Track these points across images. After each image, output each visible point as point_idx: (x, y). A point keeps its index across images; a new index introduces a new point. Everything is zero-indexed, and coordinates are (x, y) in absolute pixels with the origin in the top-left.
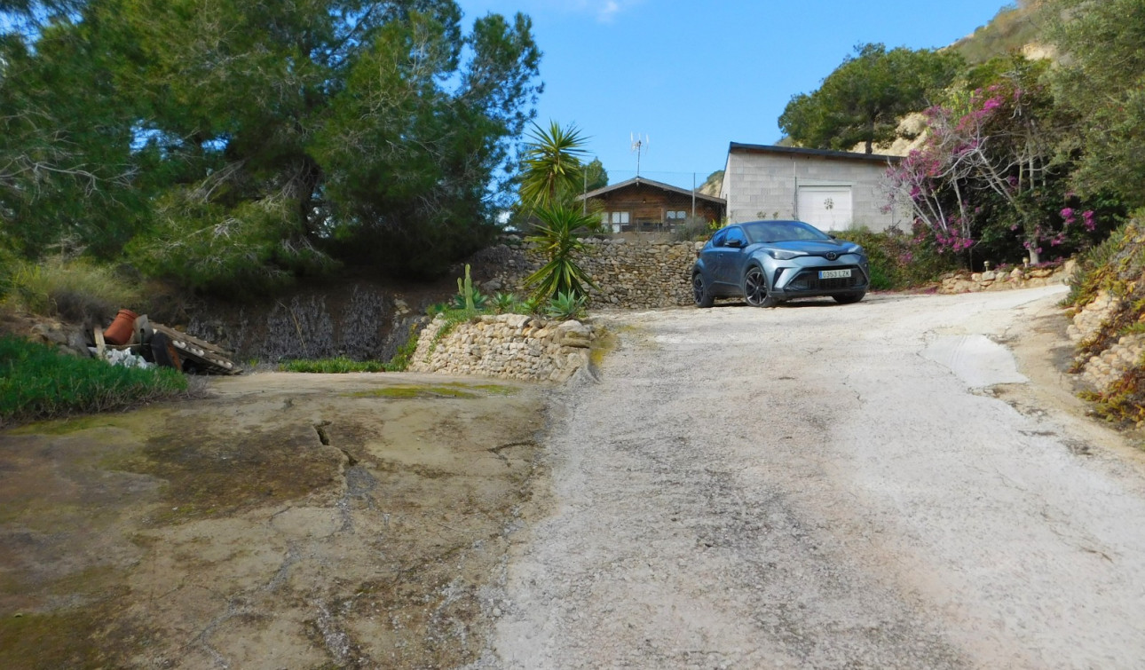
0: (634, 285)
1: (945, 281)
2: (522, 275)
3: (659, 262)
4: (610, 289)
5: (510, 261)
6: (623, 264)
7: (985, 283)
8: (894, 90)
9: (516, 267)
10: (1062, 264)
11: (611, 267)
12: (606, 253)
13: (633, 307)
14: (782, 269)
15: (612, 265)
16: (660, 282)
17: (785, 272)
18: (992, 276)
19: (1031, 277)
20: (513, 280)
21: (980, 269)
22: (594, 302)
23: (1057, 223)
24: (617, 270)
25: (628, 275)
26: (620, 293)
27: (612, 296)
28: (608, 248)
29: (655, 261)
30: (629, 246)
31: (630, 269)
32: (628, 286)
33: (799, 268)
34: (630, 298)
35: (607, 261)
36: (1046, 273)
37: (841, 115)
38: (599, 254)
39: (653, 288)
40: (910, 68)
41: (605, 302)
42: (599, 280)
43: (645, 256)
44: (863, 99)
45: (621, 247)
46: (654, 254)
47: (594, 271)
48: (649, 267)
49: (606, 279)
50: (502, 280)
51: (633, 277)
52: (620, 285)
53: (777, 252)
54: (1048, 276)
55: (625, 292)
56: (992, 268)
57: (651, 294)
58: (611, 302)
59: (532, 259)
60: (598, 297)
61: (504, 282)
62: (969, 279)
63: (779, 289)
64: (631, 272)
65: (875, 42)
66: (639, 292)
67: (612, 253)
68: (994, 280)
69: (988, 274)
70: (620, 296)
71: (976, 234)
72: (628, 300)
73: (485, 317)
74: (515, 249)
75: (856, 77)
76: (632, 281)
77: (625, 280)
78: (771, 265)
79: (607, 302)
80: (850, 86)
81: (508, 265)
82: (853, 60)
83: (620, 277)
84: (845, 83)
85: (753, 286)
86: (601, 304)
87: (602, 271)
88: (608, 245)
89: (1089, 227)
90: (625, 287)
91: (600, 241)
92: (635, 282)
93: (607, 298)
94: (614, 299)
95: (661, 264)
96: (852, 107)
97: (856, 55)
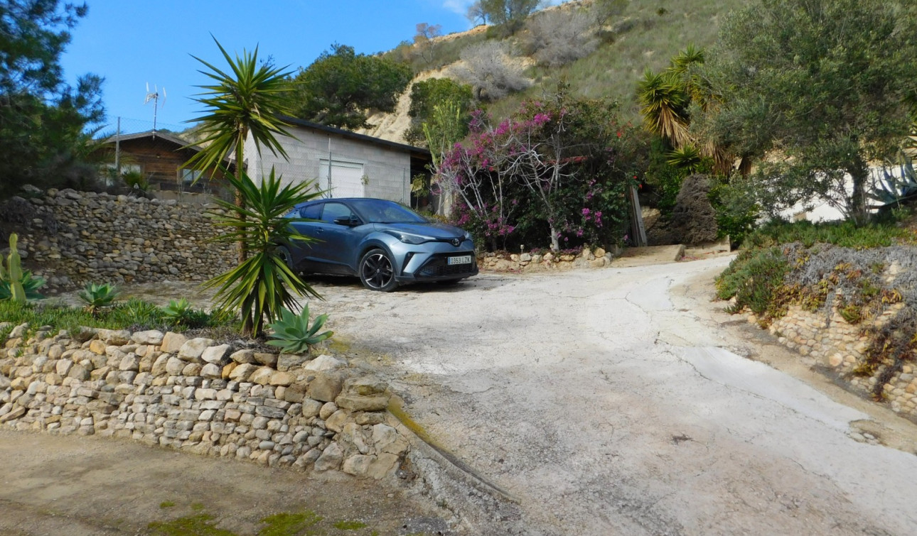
0: (193, 253)
1: (486, 259)
2: (56, 240)
3: (216, 228)
4: (167, 257)
5: (36, 220)
6: (178, 229)
7: (524, 263)
8: (365, 88)
9: (46, 229)
10: (581, 251)
11: (165, 232)
12: (156, 215)
13: (195, 278)
14: (412, 254)
15: (166, 229)
16: (220, 250)
17: (415, 256)
18: (529, 258)
19: (560, 260)
20: (43, 245)
21: (518, 252)
22: (150, 273)
23: (577, 220)
24: (172, 236)
25: (185, 242)
26: (178, 262)
27: (170, 266)
28: (159, 209)
29: (212, 227)
30: (182, 208)
31: (186, 234)
32: (187, 255)
33: (431, 253)
34: (191, 268)
35: (160, 225)
36: (572, 258)
37: (322, 100)
38: (149, 216)
39: (213, 257)
40: (379, 72)
41: (162, 272)
42: (152, 246)
43: (201, 220)
44: (341, 90)
45: (174, 210)
46: (209, 218)
47: (146, 235)
48: (207, 233)
49: (161, 246)
50: (28, 246)
51: (190, 244)
52: (178, 254)
53: (404, 235)
54: (572, 261)
55: (184, 261)
56: (527, 250)
57: (212, 263)
58: (170, 273)
59: (65, 218)
60: (155, 267)
61: (32, 249)
62: (510, 259)
63: (407, 274)
64: (187, 238)
65: (348, 45)
66: (199, 261)
67: (164, 215)
68: (530, 261)
69: (525, 256)
70: (180, 265)
71: (512, 222)
72: (189, 271)
73: (107, 333)
74: (39, 205)
75: (337, 71)
76: (190, 248)
77: (183, 247)
78: (397, 248)
79: (165, 272)
80: (331, 77)
81: (33, 225)
82: (329, 56)
83: (176, 243)
84: (328, 74)
85: (373, 268)
86: (159, 275)
87: (155, 237)
88: (158, 205)
89: (599, 224)
90: (185, 255)
91: (147, 200)
92: (194, 249)
93: (165, 268)
94: (172, 269)
95: (219, 231)
96: (329, 95)
97: (332, 53)
